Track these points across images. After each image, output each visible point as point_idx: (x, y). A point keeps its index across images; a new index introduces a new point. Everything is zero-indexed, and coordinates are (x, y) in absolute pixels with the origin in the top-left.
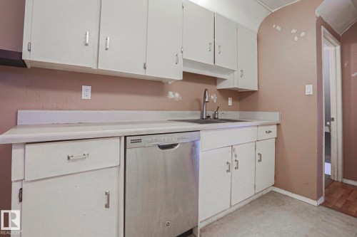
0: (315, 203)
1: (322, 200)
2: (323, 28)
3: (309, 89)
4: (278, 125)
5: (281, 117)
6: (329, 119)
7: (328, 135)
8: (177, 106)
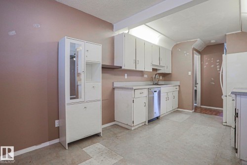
0: (191, 111)
1: (193, 111)
2: (194, 51)
3: (190, 73)
4: (179, 86)
5: (180, 83)
6: (196, 83)
7: (196, 91)
8: (147, 80)
